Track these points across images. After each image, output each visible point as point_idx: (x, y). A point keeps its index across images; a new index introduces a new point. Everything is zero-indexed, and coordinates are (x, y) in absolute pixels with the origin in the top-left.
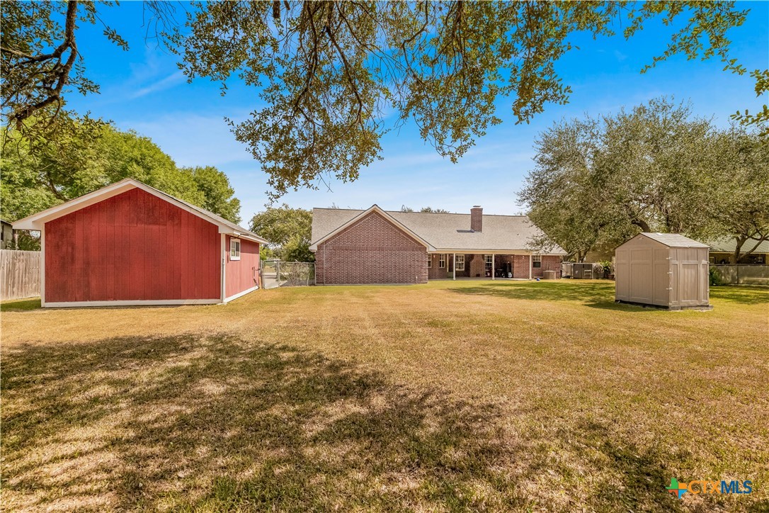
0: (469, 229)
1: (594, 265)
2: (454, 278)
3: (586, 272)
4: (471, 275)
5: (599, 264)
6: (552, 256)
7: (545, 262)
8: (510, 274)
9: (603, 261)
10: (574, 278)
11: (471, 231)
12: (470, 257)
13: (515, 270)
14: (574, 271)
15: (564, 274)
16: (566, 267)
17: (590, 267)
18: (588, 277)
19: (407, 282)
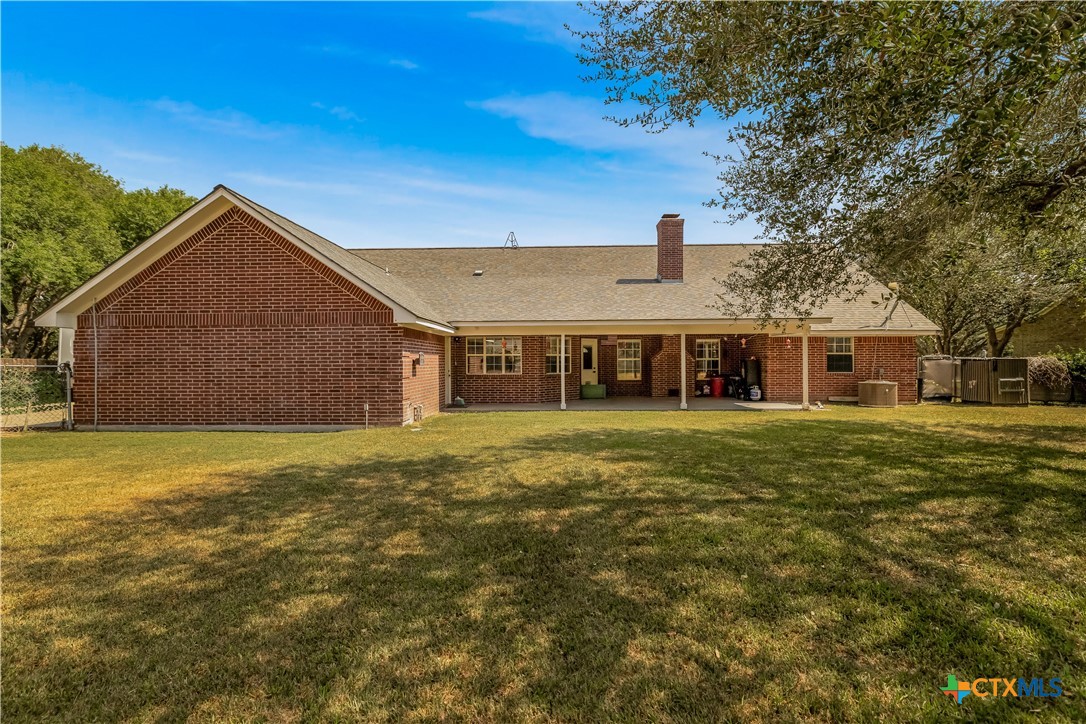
0: (655, 276)
1: (1035, 361)
2: (563, 405)
3: (1004, 384)
4: (655, 392)
5: (1052, 358)
6: (890, 339)
7: (865, 353)
8: (756, 392)
9: (1067, 350)
10: (965, 402)
11: (657, 281)
12: (653, 344)
13: (769, 379)
14: (964, 384)
15: (929, 388)
16: (936, 369)
17: (1019, 367)
18: (1013, 398)
19: (336, 421)
